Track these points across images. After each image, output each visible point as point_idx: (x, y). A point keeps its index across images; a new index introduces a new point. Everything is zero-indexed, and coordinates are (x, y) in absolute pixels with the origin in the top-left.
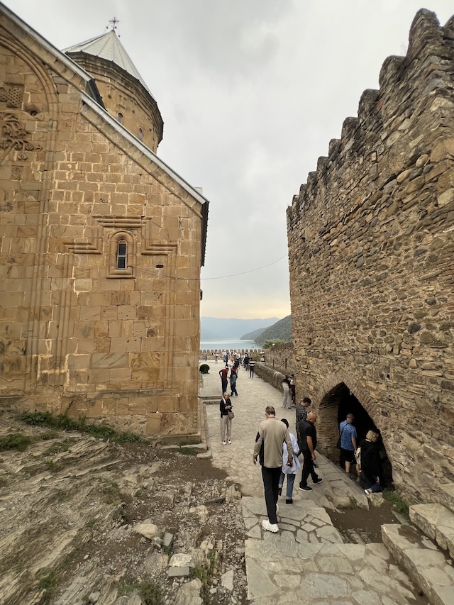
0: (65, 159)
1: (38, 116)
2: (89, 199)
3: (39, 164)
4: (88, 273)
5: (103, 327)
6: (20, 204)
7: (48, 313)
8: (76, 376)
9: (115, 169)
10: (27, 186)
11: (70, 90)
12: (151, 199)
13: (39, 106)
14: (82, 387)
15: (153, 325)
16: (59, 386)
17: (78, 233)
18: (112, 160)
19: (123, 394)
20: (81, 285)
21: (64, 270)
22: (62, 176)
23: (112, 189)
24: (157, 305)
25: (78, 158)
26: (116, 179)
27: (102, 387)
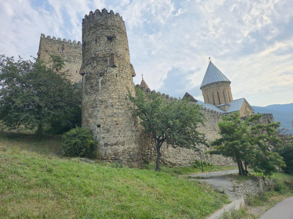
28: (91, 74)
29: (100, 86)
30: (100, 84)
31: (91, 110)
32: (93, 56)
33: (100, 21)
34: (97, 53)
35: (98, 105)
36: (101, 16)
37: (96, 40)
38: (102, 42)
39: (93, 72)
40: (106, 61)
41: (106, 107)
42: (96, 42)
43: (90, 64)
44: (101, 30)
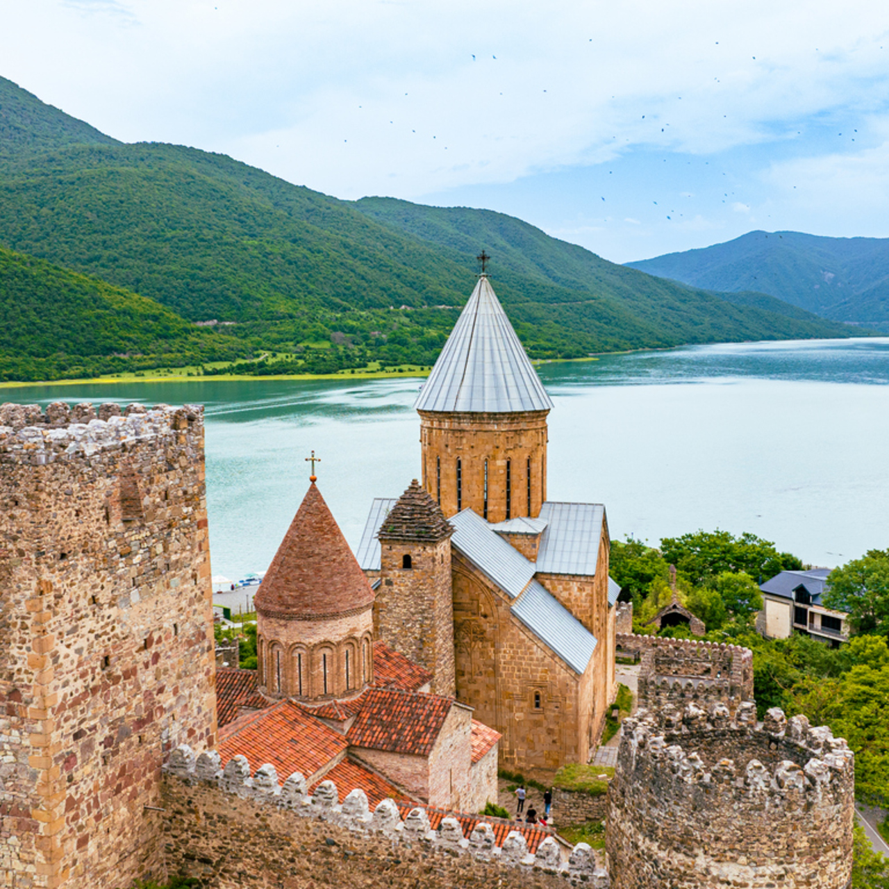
0: (505, 647)
1: (488, 619)
2: (519, 671)
3: (492, 649)
4: (521, 710)
5: (531, 737)
6: (486, 672)
7: (505, 729)
8: (520, 759)
9: (531, 653)
10: (488, 662)
11: (504, 604)
12: (551, 671)
13: (488, 613)
14: (523, 764)
15: (555, 738)
16: (513, 763)
17: (515, 689)
18: (529, 648)
19: (542, 769)
20: (519, 716)
21: (510, 708)
22: (504, 657)
23: (530, 665)
24: (556, 728)
25: (511, 647)
26: (532, 659)
27: (532, 765)
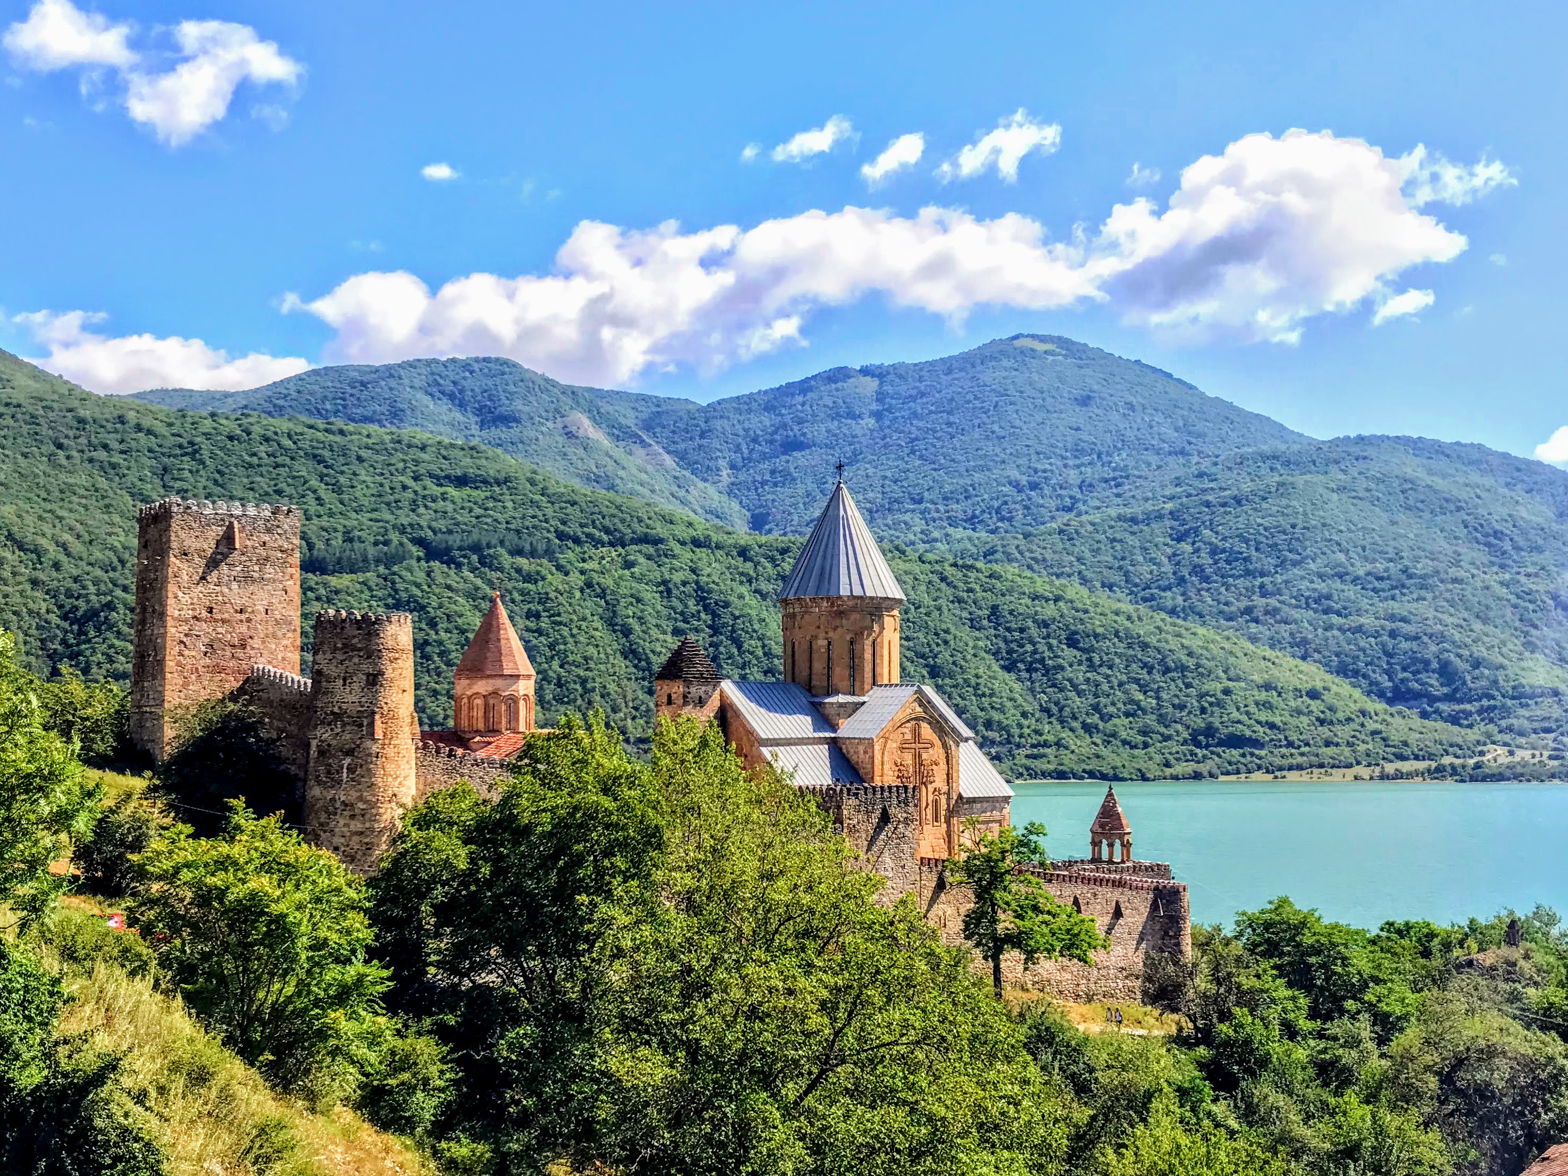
11: (755, 745)
28: (329, 745)
29: (345, 775)
30: (345, 770)
31: (323, 817)
32: (336, 710)
33: (355, 641)
34: (344, 706)
35: (339, 811)
36: (359, 629)
37: (345, 680)
38: (356, 686)
39: (334, 742)
40: (361, 725)
41: (353, 817)
42: (344, 685)
43: (329, 724)
44: (356, 660)
